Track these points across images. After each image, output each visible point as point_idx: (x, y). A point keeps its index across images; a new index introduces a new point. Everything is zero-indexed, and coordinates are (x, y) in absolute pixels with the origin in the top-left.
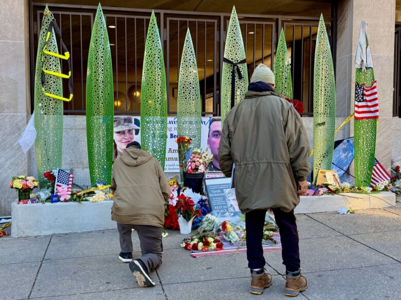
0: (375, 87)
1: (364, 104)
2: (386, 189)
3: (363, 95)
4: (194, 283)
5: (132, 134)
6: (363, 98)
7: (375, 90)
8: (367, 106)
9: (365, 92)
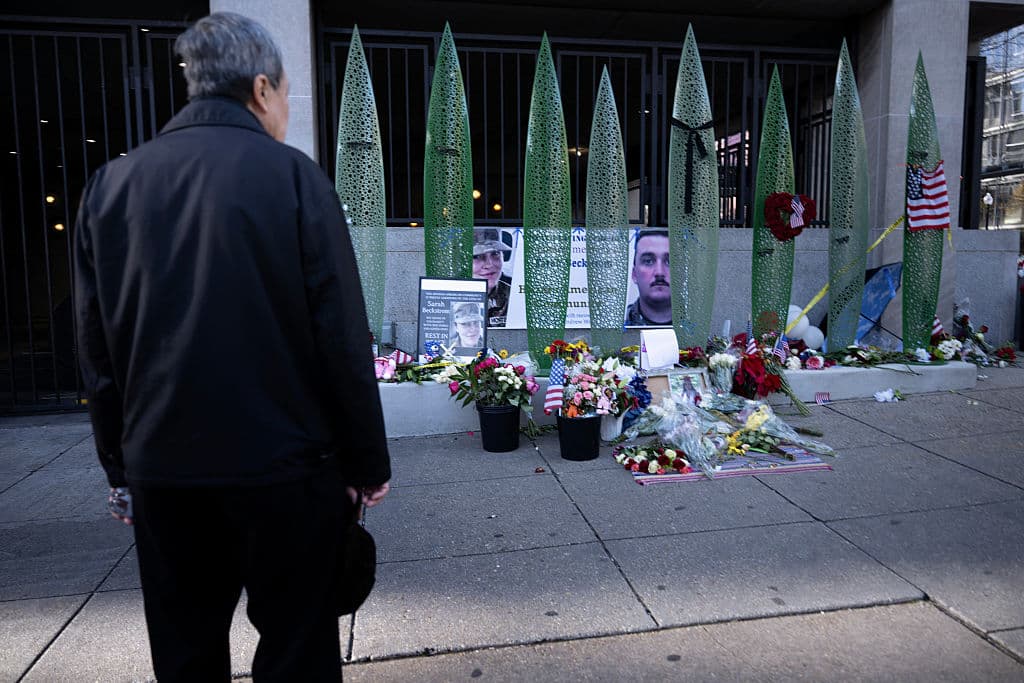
0: (941, 172)
1: (924, 202)
2: (956, 357)
3: (922, 186)
4: (662, 538)
5: (498, 259)
6: (921, 192)
7: (942, 177)
8: (930, 207)
9: (924, 182)
